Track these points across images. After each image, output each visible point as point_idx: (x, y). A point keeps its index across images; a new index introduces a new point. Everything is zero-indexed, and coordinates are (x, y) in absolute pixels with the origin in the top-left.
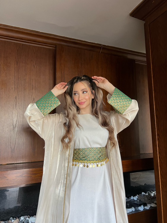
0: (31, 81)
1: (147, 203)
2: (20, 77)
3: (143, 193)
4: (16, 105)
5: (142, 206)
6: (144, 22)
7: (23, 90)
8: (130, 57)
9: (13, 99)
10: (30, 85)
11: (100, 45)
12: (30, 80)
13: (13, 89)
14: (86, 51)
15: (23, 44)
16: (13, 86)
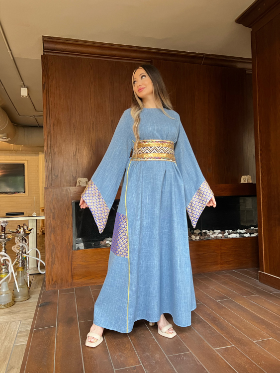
2: (115, 98)
3: (252, 228)
4: (113, 129)
6: (251, 29)
8: (240, 66)
11: (202, 54)
14: (185, 63)
16: (109, 109)
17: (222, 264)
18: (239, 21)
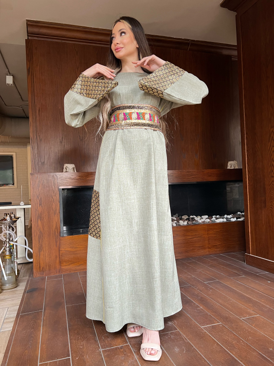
3: (239, 213)
6: (235, 13)
8: (226, 52)
11: (188, 40)
14: (171, 49)
15: (102, 47)
17: (209, 248)
18: (223, 5)
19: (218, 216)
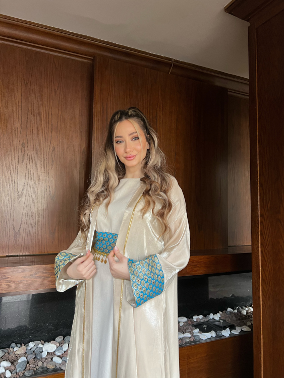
0: (50, 116)
1: (235, 325)
2: (30, 109)
3: (229, 309)
4: (23, 157)
5: (228, 329)
6: (248, 24)
7: (35, 132)
8: (218, 83)
9: (18, 147)
10: (47, 124)
11: (170, 59)
12: (48, 115)
13: (19, 129)
14: (145, 68)
15: (37, 52)
16: (19, 125)
18: (230, 9)
19: (201, 317)
